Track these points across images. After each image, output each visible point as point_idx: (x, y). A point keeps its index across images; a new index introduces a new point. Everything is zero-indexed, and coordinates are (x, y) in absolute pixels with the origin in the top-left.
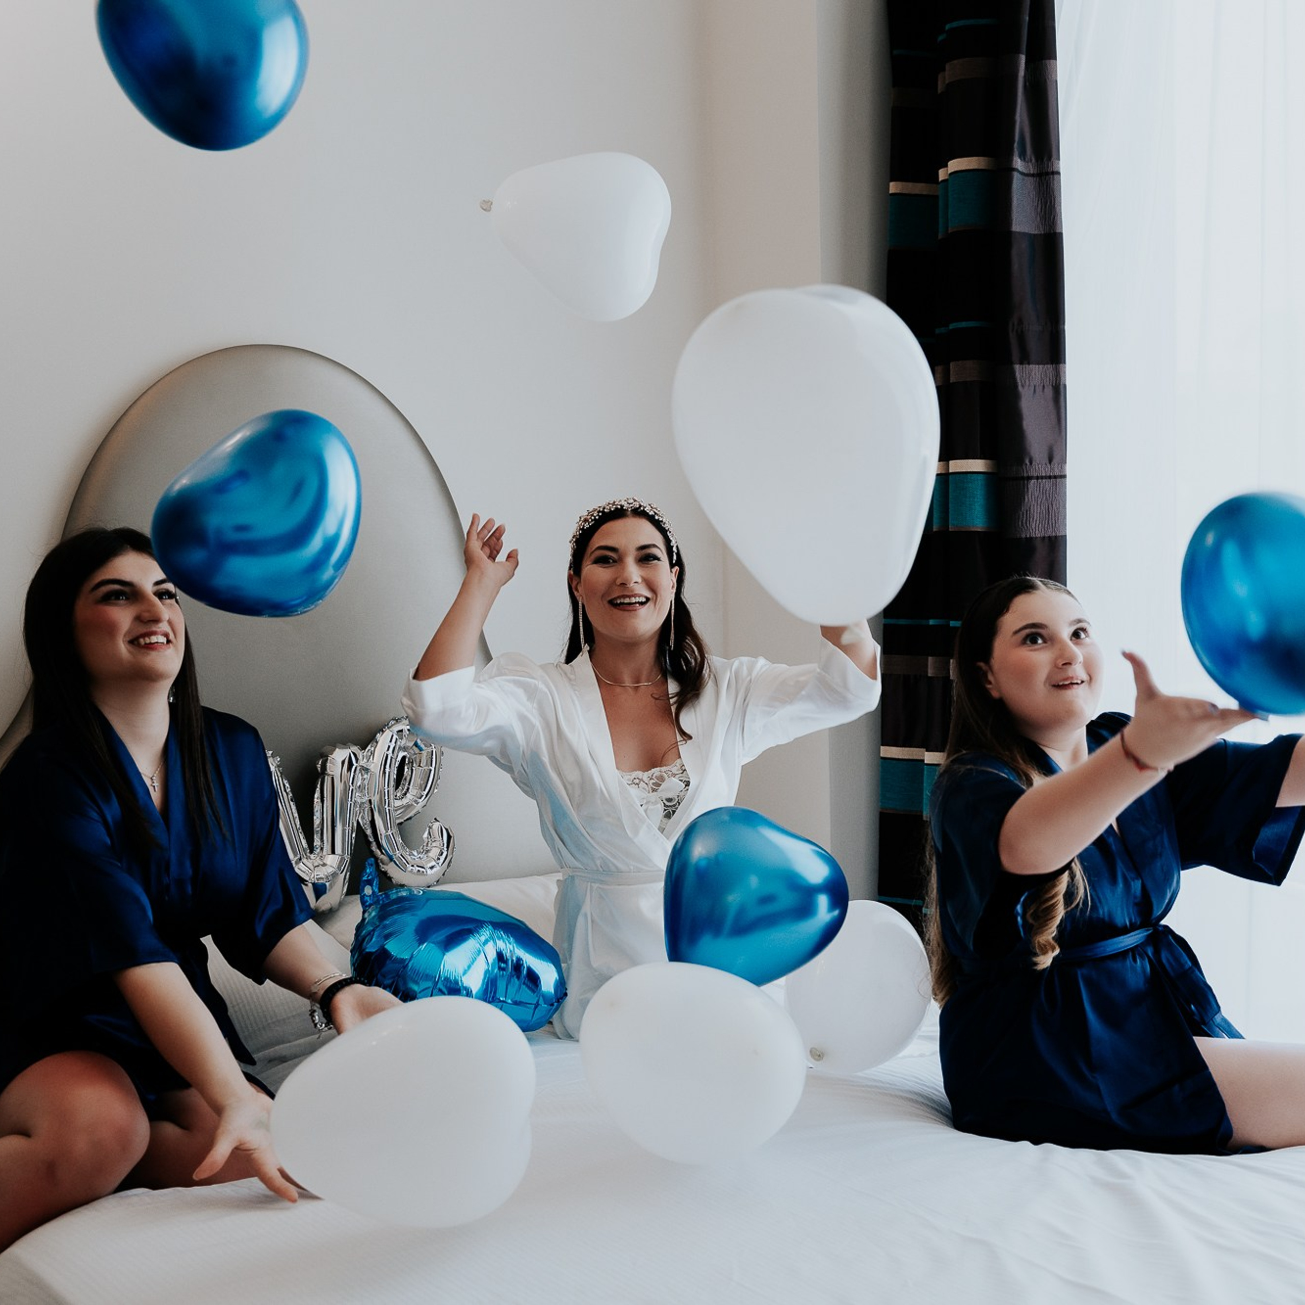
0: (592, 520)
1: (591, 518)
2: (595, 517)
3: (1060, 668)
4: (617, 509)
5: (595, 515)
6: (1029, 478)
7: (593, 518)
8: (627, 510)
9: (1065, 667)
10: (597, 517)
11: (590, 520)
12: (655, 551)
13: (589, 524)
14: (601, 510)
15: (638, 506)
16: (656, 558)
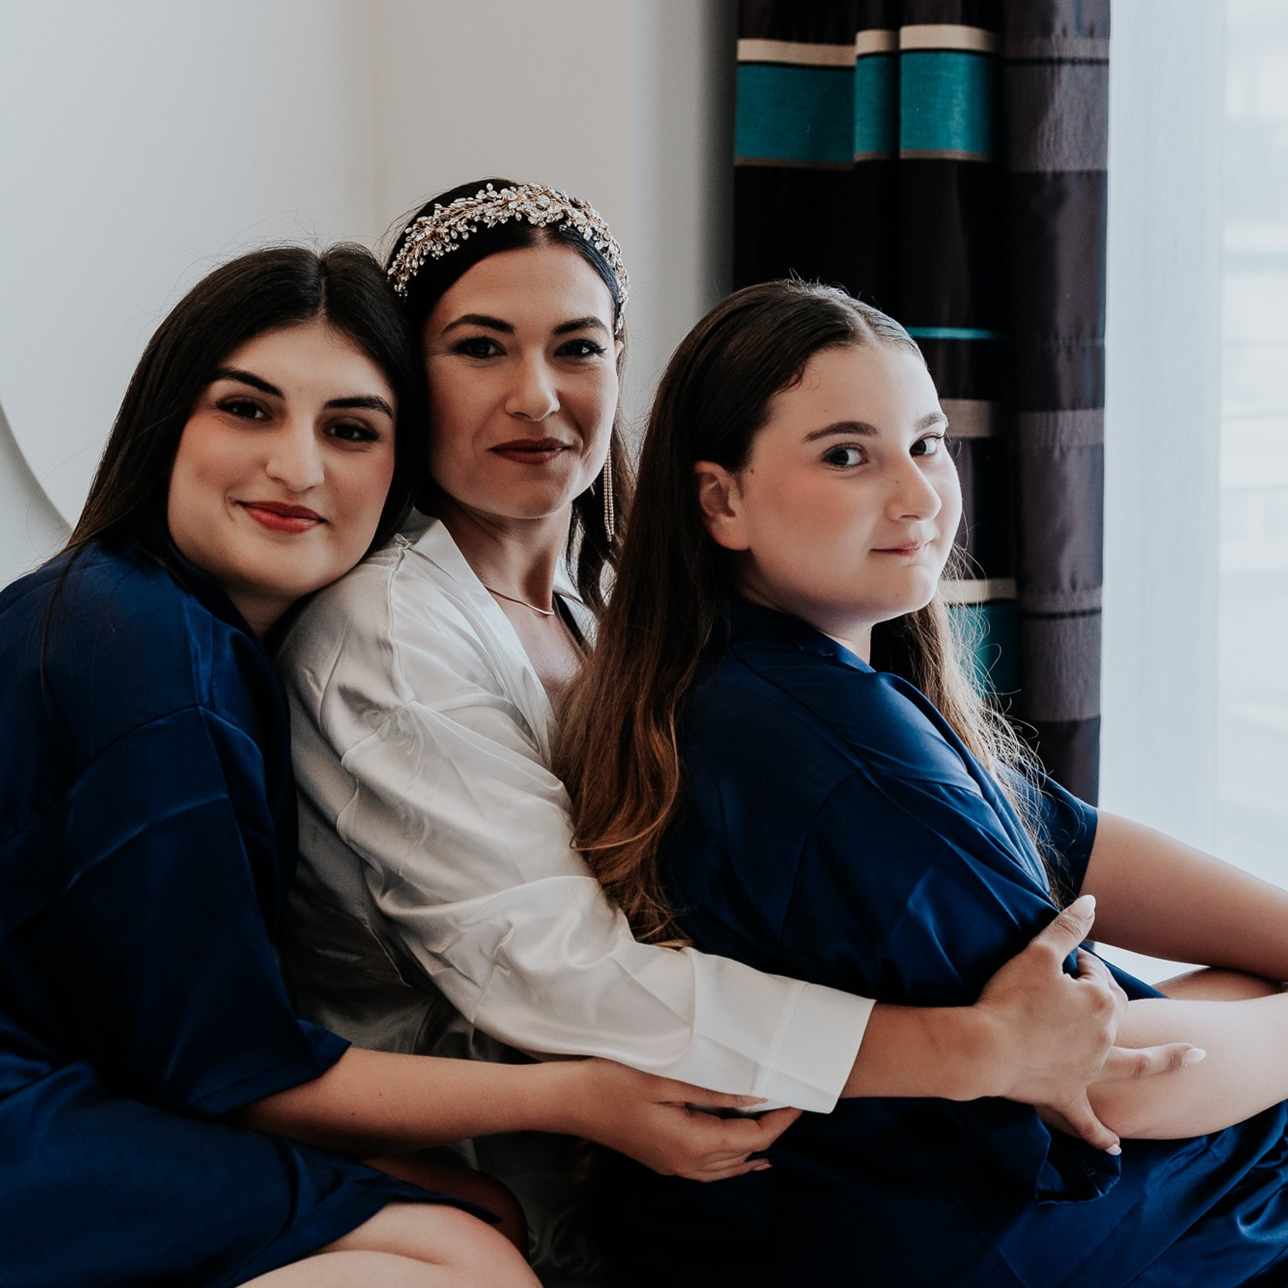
0: (452, 241)
1: (449, 234)
2: (460, 234)
3: (896, 522)
4: (512, 219)
5: (461, 229)
6: (1061, 61)
7: (454, 235)
8: (535, 226)
9: (904, 520)
10: (466, 237)
11: (447, 240)
12: (593, 334)
13: (443, 248)
14: (476, 220)
15: (560, 216)
16: (595, 349)
